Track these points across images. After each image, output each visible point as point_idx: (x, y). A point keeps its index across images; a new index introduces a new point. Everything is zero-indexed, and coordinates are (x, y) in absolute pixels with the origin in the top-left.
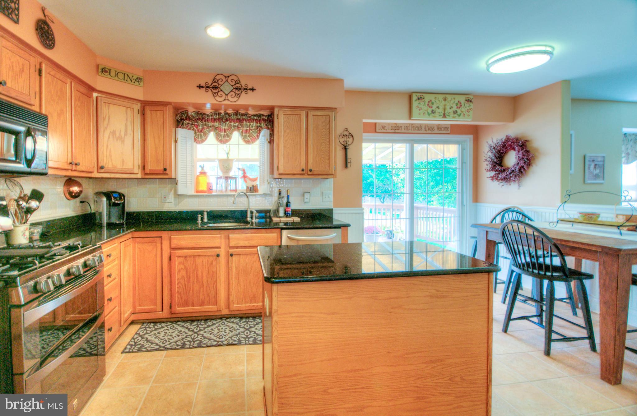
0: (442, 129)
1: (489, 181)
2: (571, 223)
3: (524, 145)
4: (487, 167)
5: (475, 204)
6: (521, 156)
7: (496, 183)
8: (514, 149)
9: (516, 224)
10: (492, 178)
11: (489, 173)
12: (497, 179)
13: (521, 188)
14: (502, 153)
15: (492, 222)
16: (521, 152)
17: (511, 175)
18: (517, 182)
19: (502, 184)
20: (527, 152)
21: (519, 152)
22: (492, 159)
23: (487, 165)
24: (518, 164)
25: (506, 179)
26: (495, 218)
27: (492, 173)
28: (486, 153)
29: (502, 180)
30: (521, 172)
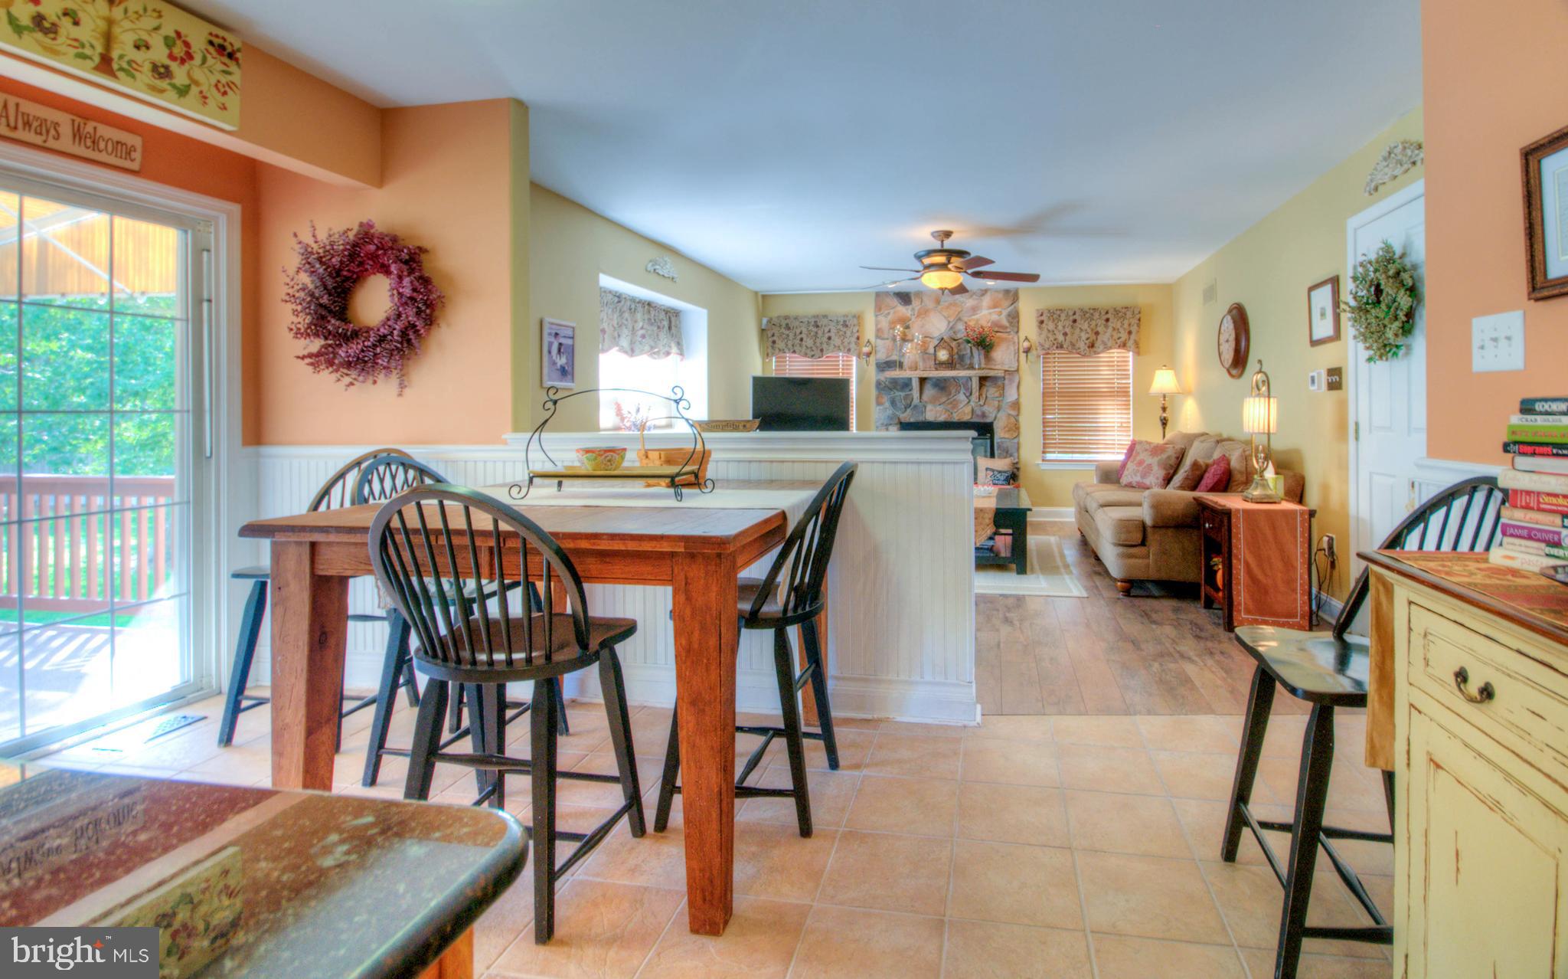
0: (102, 145)
1: (304, 368)
2: (556, 481)
3: (415, 261)
4: (296, 320)
5: (251, 450)
6: (407, 292)
7: (327, 377)
8: (386, 270)
9: (435, 502)
10: (317, 360)
11: (303, 342)
12: (330, 363)
13: (407, 391)
14: (347, 279)
15: (316, 507)
16: (406, 281)
17: (378, 350)
18: (395, 372)
19: (347, 380)
20: (426, 281)
21: (400, 278)
22: (312, 295)
23: (296, 313)
24: (399, 315)
25: (363, 364)
26: (326, 492)
27: (316, 345)
28: (292, 271)
29: (349, 365)
30: (409, 341)
